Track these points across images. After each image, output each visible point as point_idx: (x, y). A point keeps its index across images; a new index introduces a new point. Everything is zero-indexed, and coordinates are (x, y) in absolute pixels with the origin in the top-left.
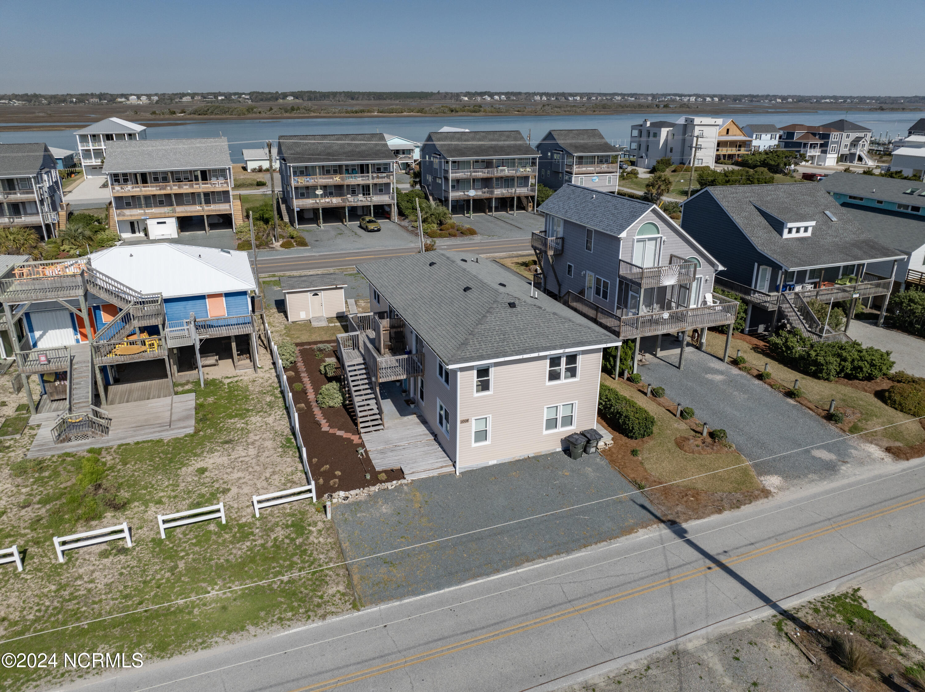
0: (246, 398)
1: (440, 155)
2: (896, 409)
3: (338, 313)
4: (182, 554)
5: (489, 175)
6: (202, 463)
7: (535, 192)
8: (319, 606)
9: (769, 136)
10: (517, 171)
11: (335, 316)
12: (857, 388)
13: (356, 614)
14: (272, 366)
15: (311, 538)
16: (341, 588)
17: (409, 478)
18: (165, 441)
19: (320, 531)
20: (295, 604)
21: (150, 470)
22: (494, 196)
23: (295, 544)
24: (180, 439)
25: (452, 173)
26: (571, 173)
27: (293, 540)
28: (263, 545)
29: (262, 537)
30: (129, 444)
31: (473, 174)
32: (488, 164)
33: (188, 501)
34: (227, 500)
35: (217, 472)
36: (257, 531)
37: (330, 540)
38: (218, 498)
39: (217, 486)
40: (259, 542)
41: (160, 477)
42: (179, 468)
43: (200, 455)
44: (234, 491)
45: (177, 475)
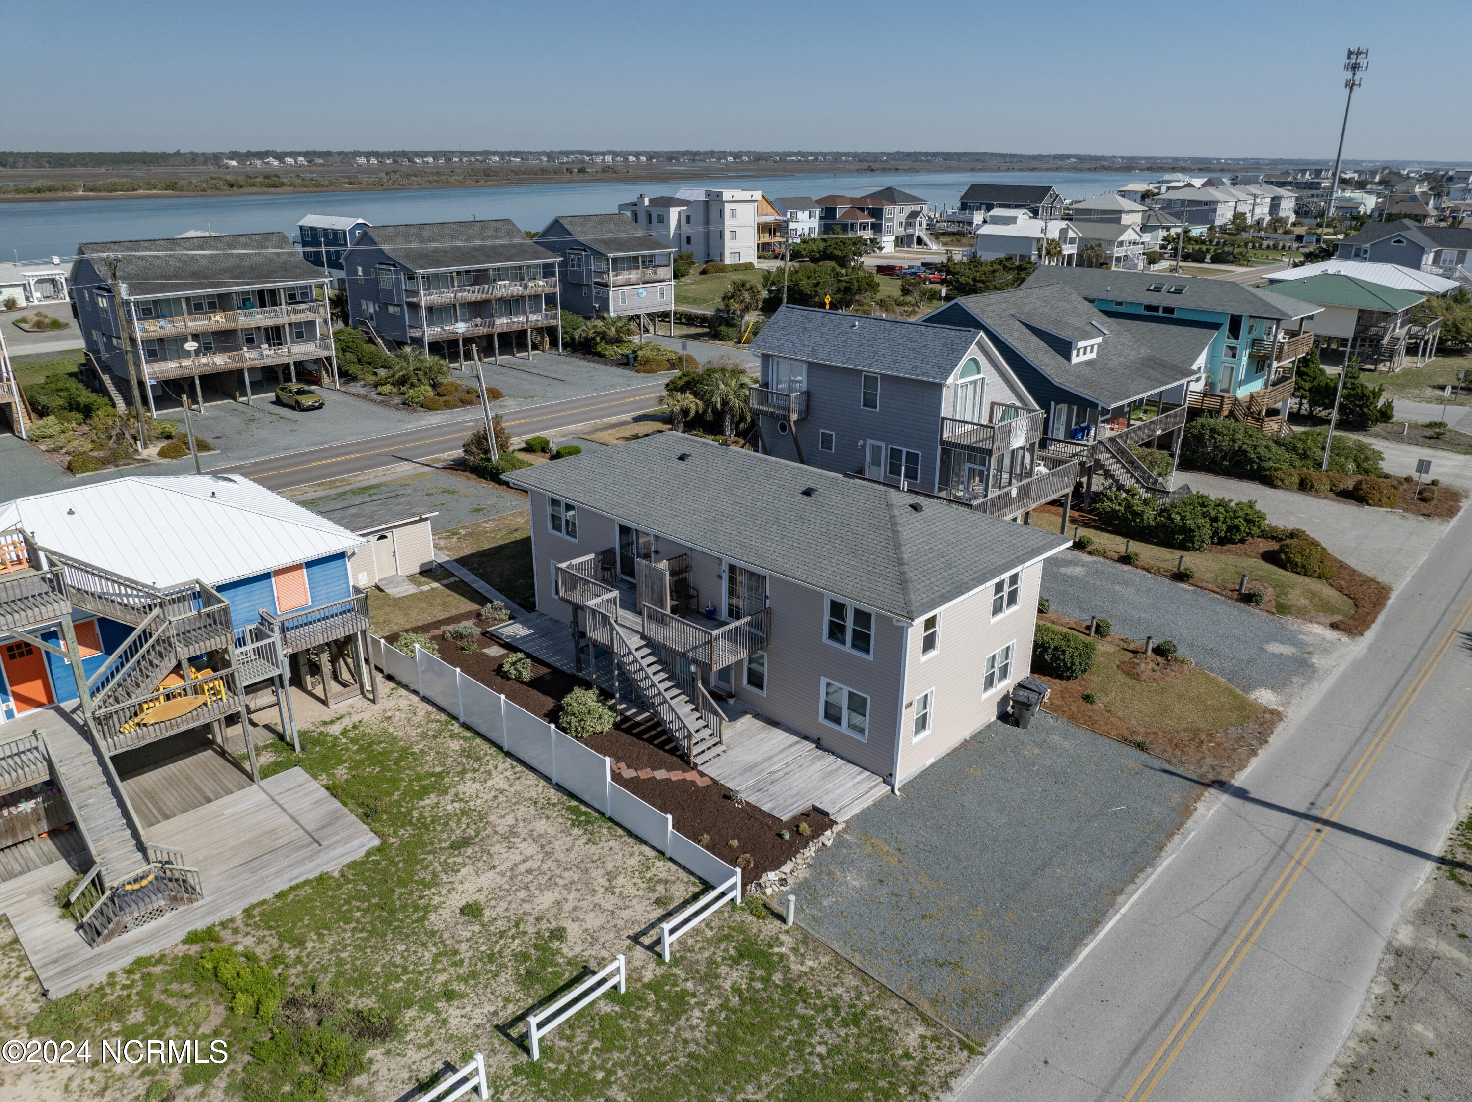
0: (405, 752)
1: (394, 266)
2: (1299, 573)
3: (422, 566)
4: (600, 1075)
5: (485, 296)
6: (454, 896)
7: (557, 319)
8: (919, 1071)
9: (807, 213)
10: (524, 286)
11: (418, 570)
12: (1236, 554)
13: (987, 1061)
14: (392, 685)
15: (796, 968)
16: (920, 1030)
17: (842, 819)
18: (336, 874)
19: (795, 950)
20: (882, 1084)
21: (366, 939)
22: (497, 330)
23: (777, 986)
24: (362, 863)
25: (425, 295)
26: (607, 285)
27: (766, 980)
28: (724, 1007)
29: (708, 992)
30: (263, 902)
31: (459, 295)
32: (479, 278)
33: (507, 975)
34: (577, 950)
35: (504, 905)
36: (690, 985)
37: (824, 960)
38: (559, 952)
39: (531, 930)
40: (713, 1004)
41: (401, 947)
42: (422, 919)
43: (435, 882)
44: (573, 929)
45: (433, 933)
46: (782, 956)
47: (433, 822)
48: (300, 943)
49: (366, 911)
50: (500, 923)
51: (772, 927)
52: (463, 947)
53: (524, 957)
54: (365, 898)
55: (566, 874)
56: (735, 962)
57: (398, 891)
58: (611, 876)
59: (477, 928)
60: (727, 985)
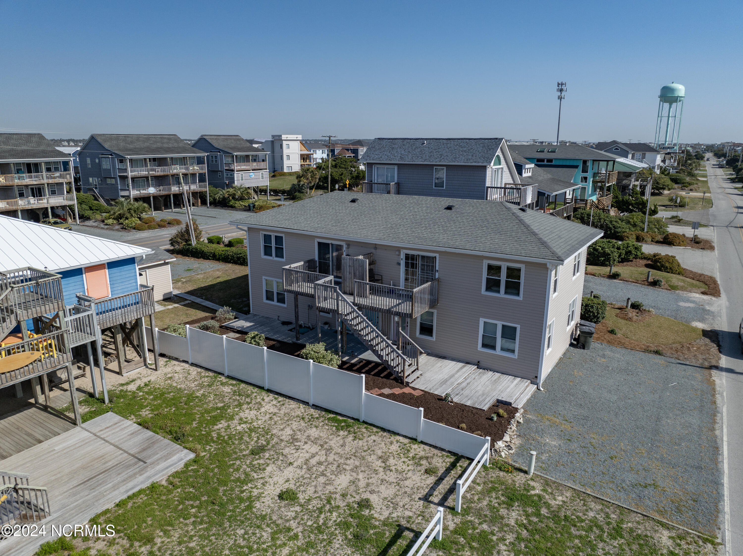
1: (111, 155)
5: (165, 173)
6: (269, 487)
7: (206, 188)
9: (321, 151)
10: (187, 169)
16: (666, 533)
17: (520, 405)
18: (164, 483)
19: (544, 491)
22: (172, 193)
23: (548, 518)
24: (183, 472)
25: (131, 171)
26: (233, 170)
27: (538, 515)
29: (501, 530)
31: (151, 173)
32: (161, 162)
33: (338, 542)
34: (386, 514)
35: (312, 489)
36: (485, 526)
37: (569, 494)
38: (371, 517)
39: (342, 504)
40: (510, 538)
41: (240, 532)
42: (250, 507)
43: (248, 479)
44: (374, 499)
45: (263, 517)
46: (539, 496)
47: (230, 438)
48: (149, 540)
49: (199, 507)
50: (314, 502)
51: (520, 478)
52: (293, 524)
53: (345, 525)
54: (195, 498)
55: (348, 462)
56: (509, 506)
57: (221, 489)
58: (384, 459)
59: (298, 509)
60: (512, 522)
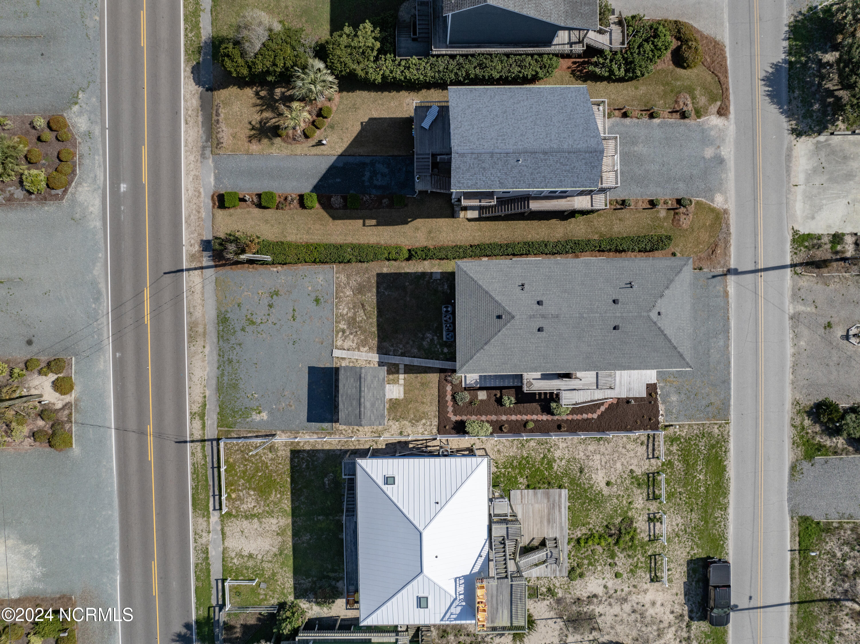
21: (599, 510)
24: (570, 497)
33: (635, 490)
34: (640, 471)
36: (669, 458)
37: (687, 427)
38: (637, 475)
39: (626, 476)
42: (603, 495)
44: (633, 467)
45: (609, 496)
46: (679, 435)
49: (589, 505)
50: (618, 480)
51: (671, 429)
52: (619, 492)
53: (632, 483)
54: (584, 503)
56: (672, 445)
59: (616, 486)
60: (675, 451)
